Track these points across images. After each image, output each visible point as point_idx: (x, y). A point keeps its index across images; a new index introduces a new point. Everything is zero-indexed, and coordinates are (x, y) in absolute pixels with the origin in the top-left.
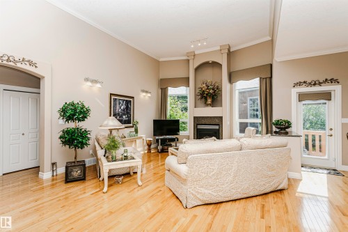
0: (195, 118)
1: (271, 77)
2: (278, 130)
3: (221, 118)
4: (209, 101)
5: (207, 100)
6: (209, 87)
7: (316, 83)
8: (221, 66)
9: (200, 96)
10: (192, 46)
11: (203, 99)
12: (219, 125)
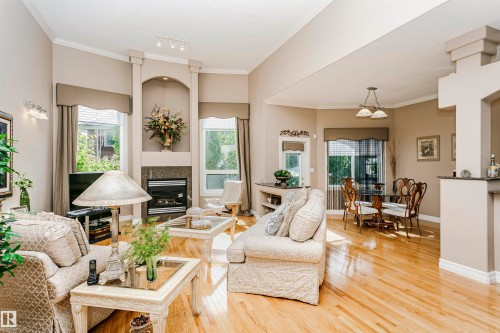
0: (145, 170)
1: (249, 120)
2: (279, 182)
3: (189, 168)
4: (168, 141)
5: (164, 139)
6: (167, 118)
7: (295, 134)
8: (187, 89)
9: (151, 132)
10: (159, 45)
11: (157, 139)
12: (185, 179)
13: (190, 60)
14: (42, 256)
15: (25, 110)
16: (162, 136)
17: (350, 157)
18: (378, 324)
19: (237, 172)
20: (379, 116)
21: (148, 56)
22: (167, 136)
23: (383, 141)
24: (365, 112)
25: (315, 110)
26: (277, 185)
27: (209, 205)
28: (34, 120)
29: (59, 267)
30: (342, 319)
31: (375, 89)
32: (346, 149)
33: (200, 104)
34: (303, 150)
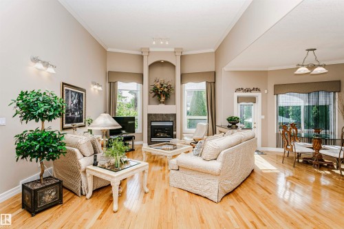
0: (149, 115)
1: (215, 82)
2: (230, 125)
3: (174, 115)
4: (163, 99)
5: (160, 98)
6: (162, 85)
7: (248, 90)
8: (174, 66)
9: (153, 94)
10: (154, 43)
11: (157, 97)
12: (172, 121)
13: (175, 49)
14: (76, 150)
15: (92, 86)
16: (159, 96)
17: (300, 107)
18: (252, 222)
19: (206, 117)
20: (319, 72)
21: (151, 50)
22: (162, 96)
23: (335, 92)
24: (303, 70)
25: (267, 72)
26: (229, 127)
27: (185, 138)
28: (97, 91)
29: (84, 156)
30: (228, 213)
31: (314, 50)
32: (296, 101)
33: (182, 76)
34: (255, 102)
